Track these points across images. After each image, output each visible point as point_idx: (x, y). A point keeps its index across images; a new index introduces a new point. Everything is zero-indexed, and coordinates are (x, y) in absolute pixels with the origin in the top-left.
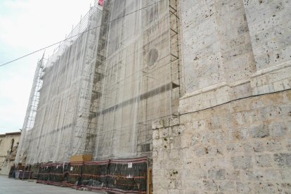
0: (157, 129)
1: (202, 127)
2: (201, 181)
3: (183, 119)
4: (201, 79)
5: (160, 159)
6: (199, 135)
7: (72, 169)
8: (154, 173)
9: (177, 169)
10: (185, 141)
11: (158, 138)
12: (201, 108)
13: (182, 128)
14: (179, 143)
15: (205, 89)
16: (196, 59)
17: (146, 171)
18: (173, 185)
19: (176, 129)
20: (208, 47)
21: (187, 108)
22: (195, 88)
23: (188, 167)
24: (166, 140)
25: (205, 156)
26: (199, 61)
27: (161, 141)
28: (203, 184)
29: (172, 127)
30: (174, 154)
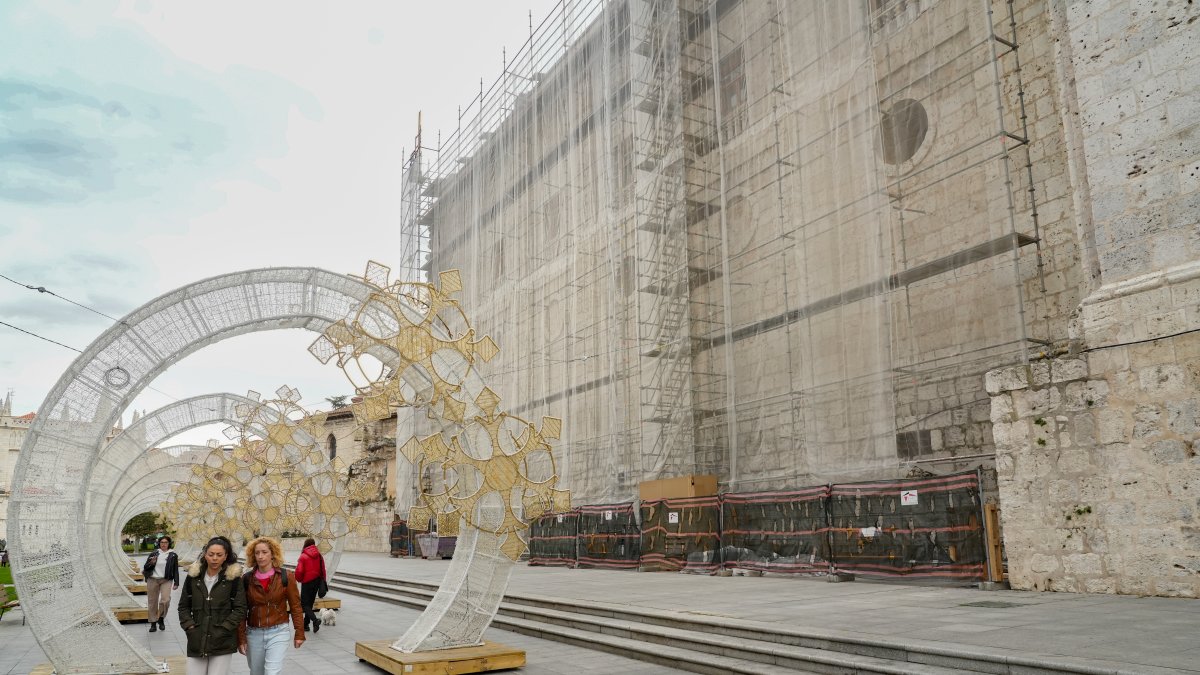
0: (1004, 392)
1: (1172, 385)
2: (1174, 530)
3: (1098, 362)
4: (1159, 239)
5: (1025, 474)
6: (1161, 408)
7: (674, 518)
8: (1005, 514)
9: (1086, 500)
10: (1111, 423)
11: (1013, 418)
12: (1165, 329)
13: (1098, 390)
14: (1093, 430)
15: (1175, 272)
16: (1137, 171)
17: (976, 511)
18: (1077, 542)
19: (1075, 391)
20: (1183, 134)
21: (1116, 328)
22: (1134, 267)
23: (1129, 493)
24: (1039, 422)
25: (1186, 463)
26: (1150, 181)
27: (1022, 428)
28: (1179, 535)
29: (1062, 386)
30: (1077, 462)
